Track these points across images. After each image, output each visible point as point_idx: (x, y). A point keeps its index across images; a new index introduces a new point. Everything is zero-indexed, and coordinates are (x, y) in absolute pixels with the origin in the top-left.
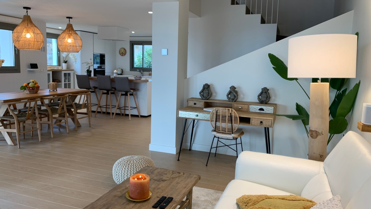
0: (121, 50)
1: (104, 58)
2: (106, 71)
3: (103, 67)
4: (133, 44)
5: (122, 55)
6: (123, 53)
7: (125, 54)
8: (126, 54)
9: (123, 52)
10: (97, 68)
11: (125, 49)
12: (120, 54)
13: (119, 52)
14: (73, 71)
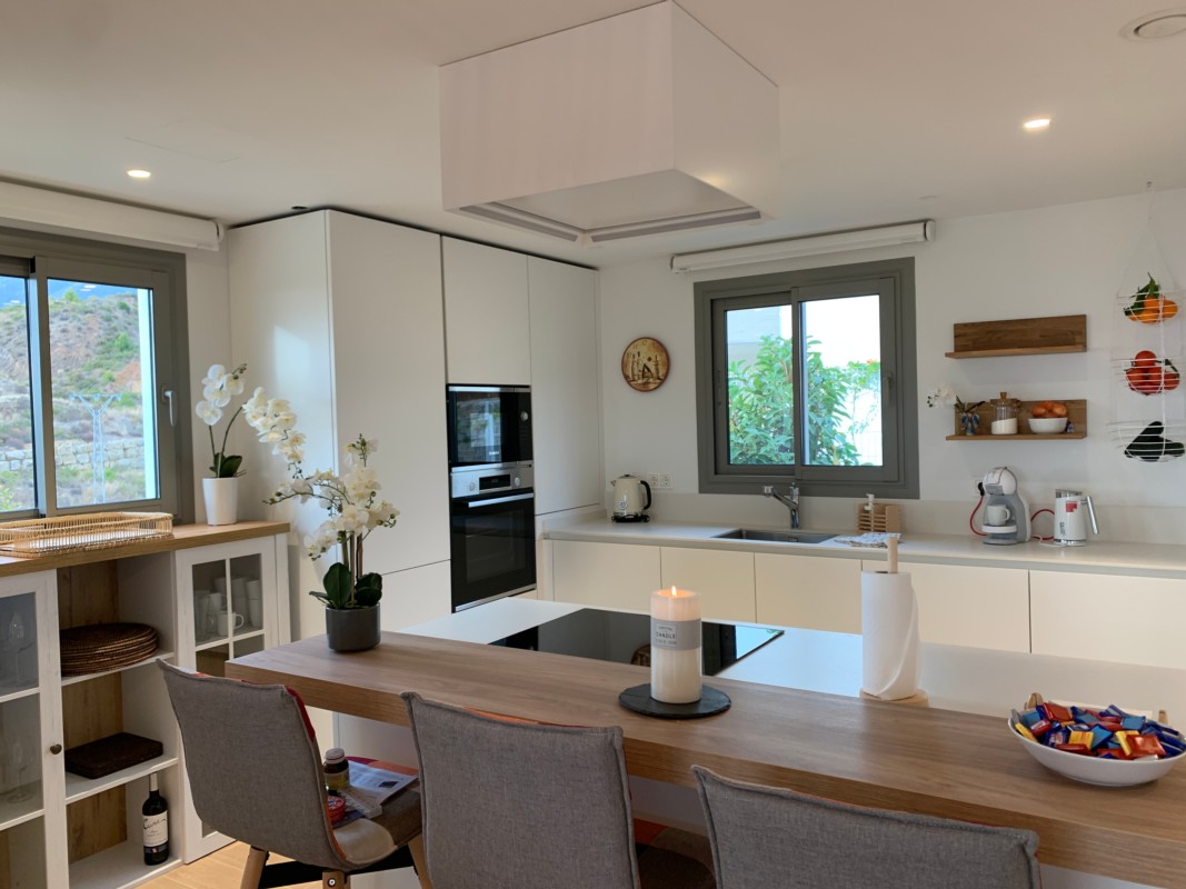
0: (632, 350)
1: (525, 416)
2: (539, 508)
3: (517, 482)
4: (714, 304)
5: (644, 388)
6: (647, 374)
7: (662, 381)
8: (666, 375)
9: (651, 366)
10: (477, 492)
11: (660, 347)
12: (626, 377)
13: (624, 365)
14: (282, 539)
